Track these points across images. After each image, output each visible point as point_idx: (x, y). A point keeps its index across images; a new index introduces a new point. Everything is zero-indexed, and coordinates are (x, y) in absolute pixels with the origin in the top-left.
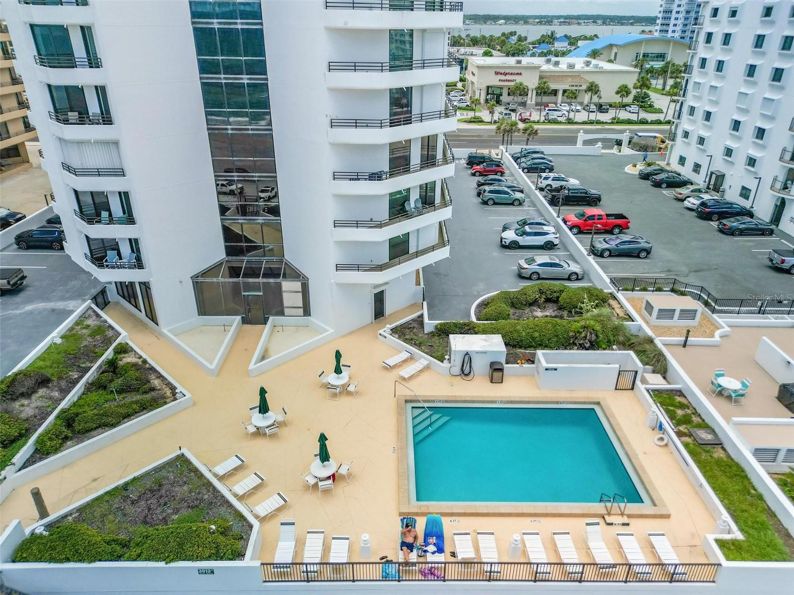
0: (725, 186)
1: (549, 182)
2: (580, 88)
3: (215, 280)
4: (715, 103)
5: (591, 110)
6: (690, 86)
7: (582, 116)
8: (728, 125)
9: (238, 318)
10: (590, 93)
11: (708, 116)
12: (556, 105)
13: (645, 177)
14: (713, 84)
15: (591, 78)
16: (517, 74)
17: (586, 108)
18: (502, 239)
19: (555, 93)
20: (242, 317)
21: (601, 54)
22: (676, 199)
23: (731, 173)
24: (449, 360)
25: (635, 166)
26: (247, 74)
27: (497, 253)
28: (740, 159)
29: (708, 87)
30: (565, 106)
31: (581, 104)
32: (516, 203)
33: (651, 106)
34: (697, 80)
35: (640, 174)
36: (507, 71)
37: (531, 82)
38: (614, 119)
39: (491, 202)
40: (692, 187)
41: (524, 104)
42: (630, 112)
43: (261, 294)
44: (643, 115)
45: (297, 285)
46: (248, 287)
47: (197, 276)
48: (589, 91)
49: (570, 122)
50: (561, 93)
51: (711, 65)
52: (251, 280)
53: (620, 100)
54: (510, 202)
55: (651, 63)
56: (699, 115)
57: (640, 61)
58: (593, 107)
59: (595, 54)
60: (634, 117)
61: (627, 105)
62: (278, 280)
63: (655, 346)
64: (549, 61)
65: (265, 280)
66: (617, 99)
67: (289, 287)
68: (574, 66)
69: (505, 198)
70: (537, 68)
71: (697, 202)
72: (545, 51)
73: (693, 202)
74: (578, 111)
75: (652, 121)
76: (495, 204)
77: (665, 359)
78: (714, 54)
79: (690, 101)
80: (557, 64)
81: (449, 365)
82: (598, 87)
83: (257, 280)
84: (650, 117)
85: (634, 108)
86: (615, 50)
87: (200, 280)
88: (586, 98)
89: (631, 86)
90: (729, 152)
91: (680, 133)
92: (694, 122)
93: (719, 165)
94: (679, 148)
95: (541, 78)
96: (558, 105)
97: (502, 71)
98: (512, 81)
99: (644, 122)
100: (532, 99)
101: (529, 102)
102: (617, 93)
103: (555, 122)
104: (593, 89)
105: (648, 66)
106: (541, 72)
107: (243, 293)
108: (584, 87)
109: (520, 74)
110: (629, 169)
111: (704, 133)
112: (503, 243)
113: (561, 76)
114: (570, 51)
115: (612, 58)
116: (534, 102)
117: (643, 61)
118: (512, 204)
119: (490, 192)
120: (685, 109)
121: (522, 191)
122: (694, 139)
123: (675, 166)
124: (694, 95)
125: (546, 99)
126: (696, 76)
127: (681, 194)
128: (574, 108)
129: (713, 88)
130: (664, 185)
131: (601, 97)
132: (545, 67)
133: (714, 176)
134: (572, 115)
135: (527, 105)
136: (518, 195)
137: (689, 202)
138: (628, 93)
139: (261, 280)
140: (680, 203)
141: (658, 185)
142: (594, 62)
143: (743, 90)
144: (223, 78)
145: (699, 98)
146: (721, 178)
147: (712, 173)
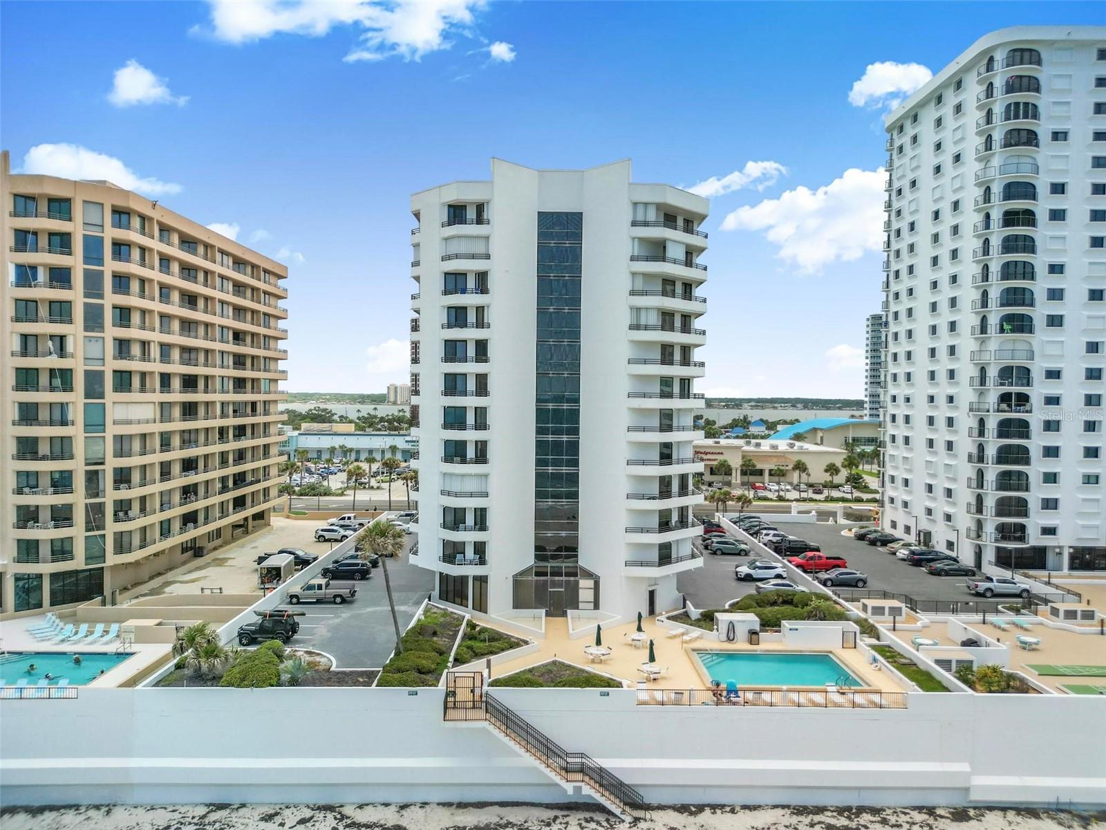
0: (934, 542)
1: (770, 538)
2: (787, 468)
3: (530, 579)
4: (910, 471)
5: (801, 490)
6: (887, 459)
7: (794, 495)
8: (923, 488)
9: (543, 611)
10: (798, 472)
11: (906, 482)
12: (764, 483)
13: (861, 537)
14: (905, 455)
15: (796, 458)
16: (719, 453)
17: (796, 488)
18: (737, 572)
19: (761, 472)
20: (546, 611)
21: (805, 438)
22: (890, 554)
23: (936, 529)
24: (717, 630)
25: (850, 530)
26: (566, 435)
27: (734, 584)
28: (939, 516)
29: (901, 458)
30: (774, 486)
31: (791, 484)
32: (743, 553)
33: (866, 487)
34: (892, 453)
35: (855, 536)
36: (708, 450)
37: (735, 462)
38: (827, 497)
39: (719, 552)
40: (902, 542)
41: (729, 484)
42: (844, 492)
43: (563, 590)
44: (857, 494)
45: (590, 583)
46: (554, 584)
47: (516, 575)
48: (796, 469)
49: (781, 499)
50: (767, 473)
51: (900, 441)
52: (557, 578)
53: (830, 478)
54: (737, 552)
55: (863, 447)
56: (899, 482)
57: (850, 444)
58: (803, 487)
59: (798, 437)
60: (849, 496)
61: (841, 486)
62: (577, 578)
63: (869, 623)
64: (748, 443)
65: (567, 578)
66: (827, 477)
67: (585, 584)
68: (777, 446)
69: (732, 549)
70: (739, 448)
71: (907, 552)
72: (741, 435)
73: (902, 553)
74: (788, 490)
75: (867, 499)
76: (723, 554)
77: (877, 628)
78: (900, 431)
79: (890, 471)
80: (758, 445)
81: (717, 633)
82: (806, 466)
83: (561, 578)
84: (865, 496)
85: (847, 488)
86: (820, 434)
87: (519, 578)
88: (795, 478)
89: (839, 464)
90: (929, 512)
91: (886, 500)
92: (896, 489)
93: (924, 525)
94: (889, 514)
95: (743, 457)
96: (766, 485)
97: (703, 451)
98: (714, 460)
99: (859, 500)
100: (736, 478)
101: (733, 481)
102: (826, 471)
103: (766, 499)
104: (800, 467)
105: (859, 450)
106: (743, 452)
107: (549, 590)
108: (790, 467)
109: (722, 453)
110: (845, 533)
111: (906, 498)
112: (739, 576)
113: (766, 456)
114: (769, 435)
115: (819, 442)
116: (739, 481)
117: (853, 445)
118: (739, 554)
119: (718, 543)
120: (887, 479)
121: (746, 544)
122: (899, 504)
123: (888, 530)
124: (892, 466)
125: (752, 479)
126: (890, 450)
127: (893, 548)
128: (783, 487)
129: (905, 458)
130: (879, 544)
131: (809, 475)
132: (746, 448)
133: (922, 534)
134: (782, 493)
135: (732, 485)
136: (743, 546)
137: (900, 553)
138: (837, 471)
139: (564, 578)
140: (893, 556)
141: (873, 543)
142: (798, 444)
143: (928, 459)
144: (550, 438)
145: (896, 468)
146: (928, 535)
147: (920, 531)
